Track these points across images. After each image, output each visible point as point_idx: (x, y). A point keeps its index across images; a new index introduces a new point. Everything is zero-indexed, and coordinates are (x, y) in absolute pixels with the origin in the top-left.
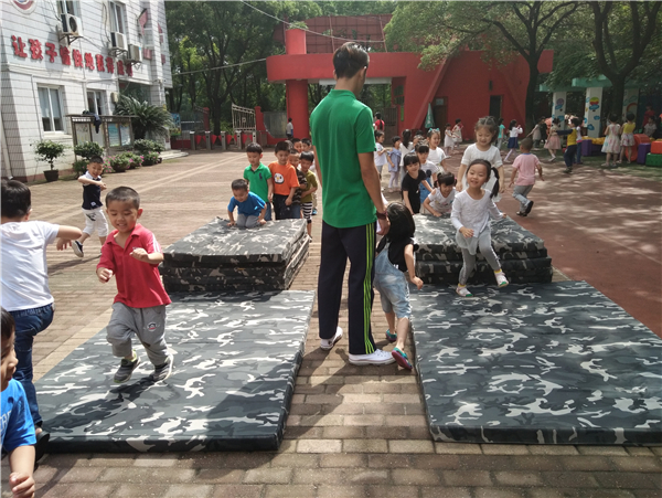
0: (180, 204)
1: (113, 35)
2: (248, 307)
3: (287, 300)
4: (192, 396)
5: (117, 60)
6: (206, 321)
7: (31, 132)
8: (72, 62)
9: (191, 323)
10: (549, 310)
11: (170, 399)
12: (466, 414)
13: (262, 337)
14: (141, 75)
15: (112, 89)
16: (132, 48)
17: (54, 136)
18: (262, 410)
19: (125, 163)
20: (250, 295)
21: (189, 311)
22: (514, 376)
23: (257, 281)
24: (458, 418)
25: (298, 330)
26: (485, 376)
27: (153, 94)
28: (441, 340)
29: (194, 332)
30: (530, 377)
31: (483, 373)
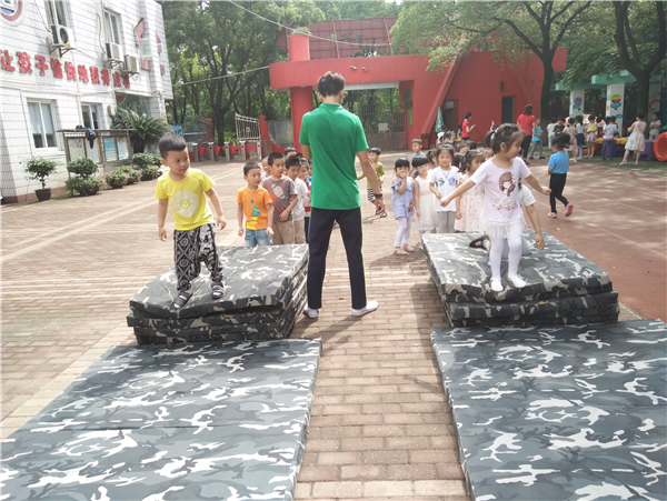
1: (108, 45)
2: (236, 367)
3: (286, 355)
5: (113, 71)
7: (22, 150)
8: (64, 75)
9: (160, 394)
10: (626, 366)
13: (252, 416)
14: (139, 86)
15: (109, 103)
16: (128, 59)
17: (46, 153)
19: (122, 179)
20: (240, 347)
21: (162, 374)
25: (301, 402)
26: (566, 489)
27: (152, 106)
28: (491, 420)
29: (163, 409)
30: (632, 491)
31: (561, 483)
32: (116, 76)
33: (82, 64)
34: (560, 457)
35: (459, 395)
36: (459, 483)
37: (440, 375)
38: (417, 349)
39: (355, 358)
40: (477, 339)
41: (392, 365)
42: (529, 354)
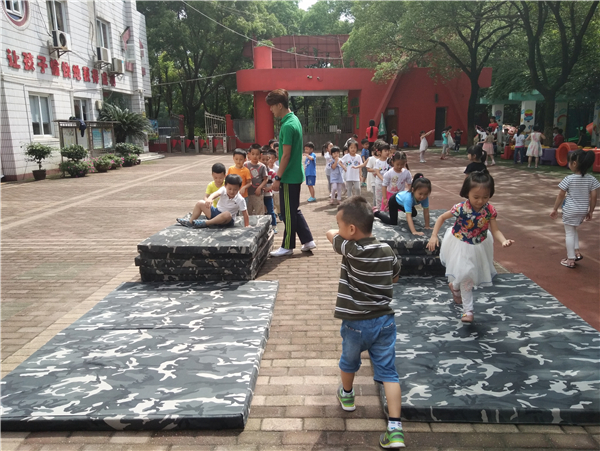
0: (156, 202)
1: (98, 49)
2: (217, 296)
3: (253, 290)
4: (165, 378)
5: (102, 72)
6: (179, 309)
7: (22, 135)
8: (61, 73)
9: (164, 311)
10: (490, 300)
11: (144, 381)
12: (417, 395)
13: (230, 323)
14: (123, 85)
15: (97, 98)
16: (115, 61)
17: (43, 139)
18: (230, 391)
19: (107, 164)
20: (219, 285)
21: (162, 299)
22: (459, 361)
23: (226, 271)
24: (409, 398)
25: (264, 317)
26: (434, 361)
27: (134, 102)
29: (168, 319)
30: (474, 361)
31: (431, 358)
32: (104, 75)
33: (76, 64)
34: (433, 346)
42: (426, 292)
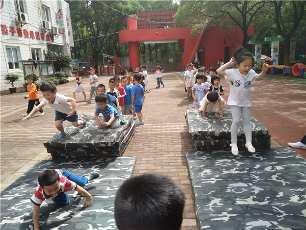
1: (44, 22)
2: (96, 170)
3: (119, 164)
5: (46, 34)
8: (23, 35)
10: (273, 169)
14: (58, 41)
15: (44, 48)
16: (53, 28)
17: (15, 71)
23: (104, 152)
26: (242, 223)
27: (64, 50)
28: (210, 192)
30: (271, 223)
31: (240, 220)
32: (48, 36)
33: (31, 30)
34: (240, 209)
35: (197, 181)
36: (195, 220)
37: (189, 172)
38: (180, 161)
39: (152, 165)
40: (206, 156)
41: (168, 168)
42: (230, 163)
